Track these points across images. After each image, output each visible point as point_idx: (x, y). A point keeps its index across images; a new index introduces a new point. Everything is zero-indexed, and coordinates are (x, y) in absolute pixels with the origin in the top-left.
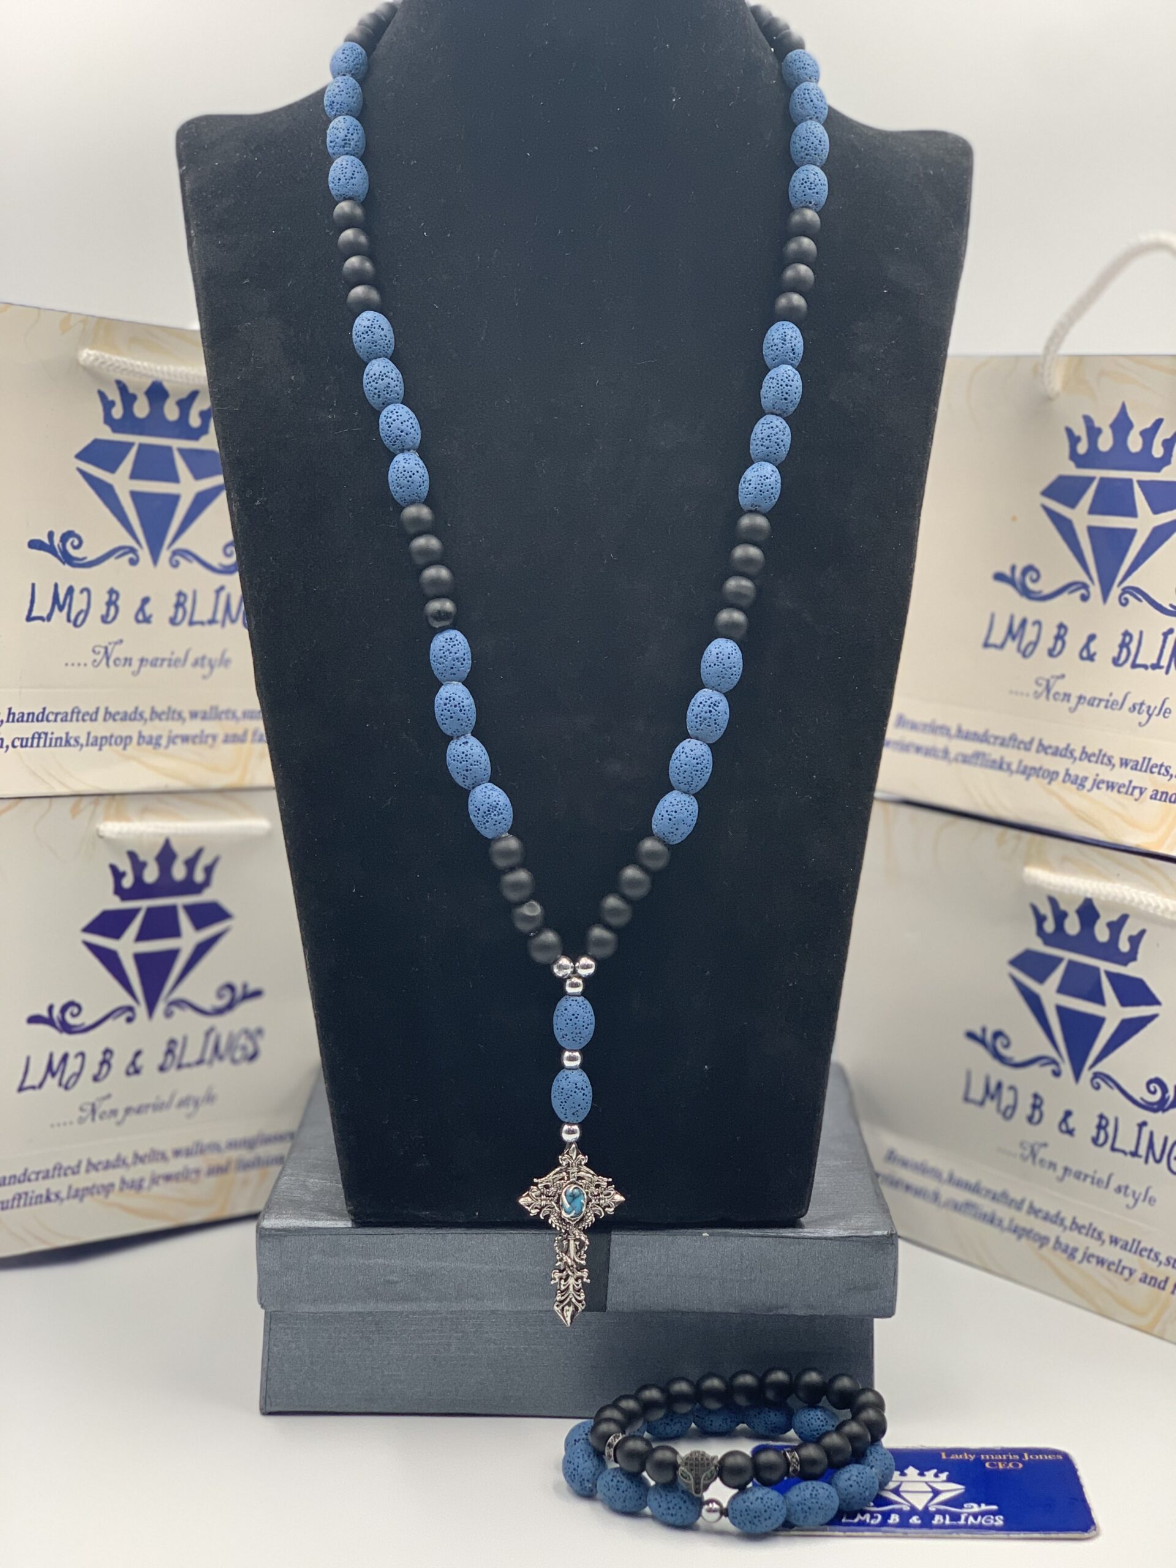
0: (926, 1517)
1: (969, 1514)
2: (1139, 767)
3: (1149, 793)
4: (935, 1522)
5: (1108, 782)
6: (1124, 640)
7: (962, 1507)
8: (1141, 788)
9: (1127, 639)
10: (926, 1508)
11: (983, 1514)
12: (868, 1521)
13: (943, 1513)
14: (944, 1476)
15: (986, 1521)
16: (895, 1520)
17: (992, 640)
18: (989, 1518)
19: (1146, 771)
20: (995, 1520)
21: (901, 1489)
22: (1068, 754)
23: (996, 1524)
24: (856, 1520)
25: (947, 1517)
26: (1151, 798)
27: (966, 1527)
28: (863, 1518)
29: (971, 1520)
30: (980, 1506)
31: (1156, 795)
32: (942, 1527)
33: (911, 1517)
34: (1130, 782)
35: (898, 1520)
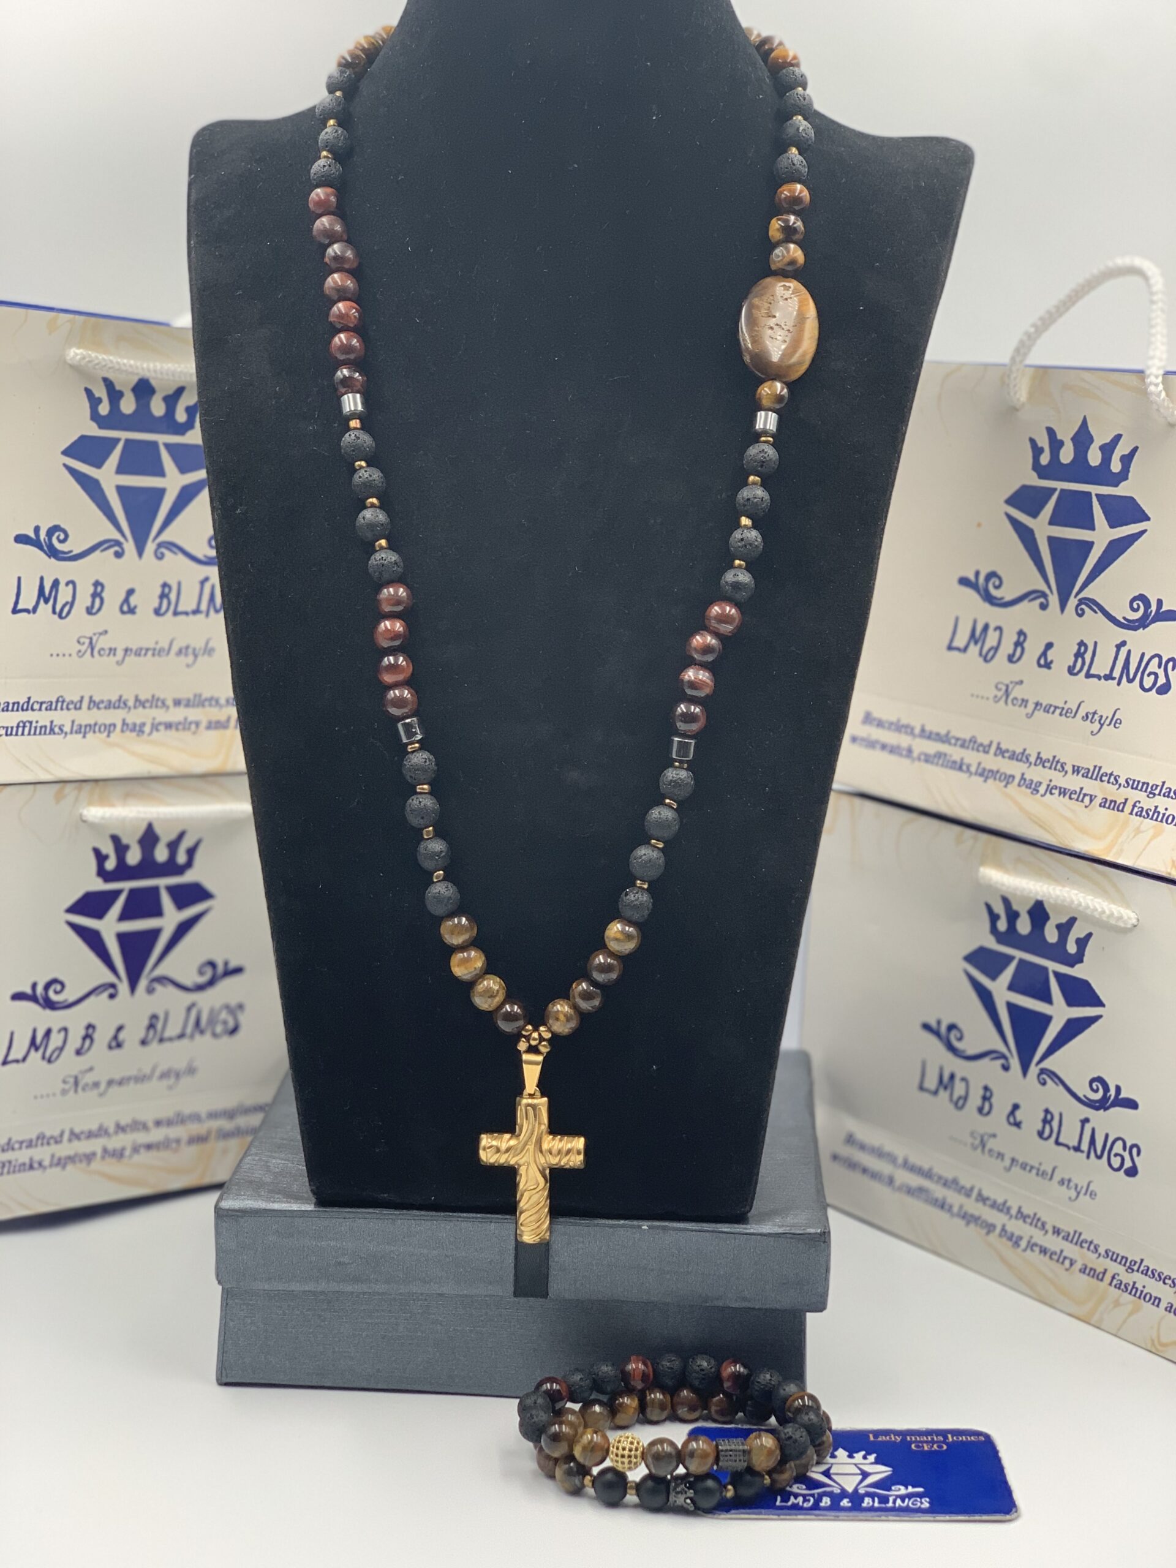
0: (856, 1498)
1: (897, 1496)
2: (1090, 775)
3: (1098, 801)
4: (864, 1505)
5: (1060, 788)
6: (1079, 649)
7: (889, 1489)
8: (1091, 796)
9: (1083, 649)
10: (856, 1490)
11: (910, 1496)
12: (801, 1504)
13: (872, 1496)
14: (872, 1458)
15: (913, 1504)
16: (826, 1503)
17: (955, 644)
18: (916, 1501)
19: (1096, 779)
20: (922, 1503)
21: (832, 1471)
22: (1024, 759)
23: (923, 1506)
24: (790, 1503)
25: (876, 1499)
26: (1100, 806)
27: (893, 1509)
28: (796, 1502)
29: (899, 1502)
30: (907, 1488)
31: (1105, 802)
32: (871, 1509)
33: (842, 1500)
34: (1082, 789)
35: (829, 1503)
